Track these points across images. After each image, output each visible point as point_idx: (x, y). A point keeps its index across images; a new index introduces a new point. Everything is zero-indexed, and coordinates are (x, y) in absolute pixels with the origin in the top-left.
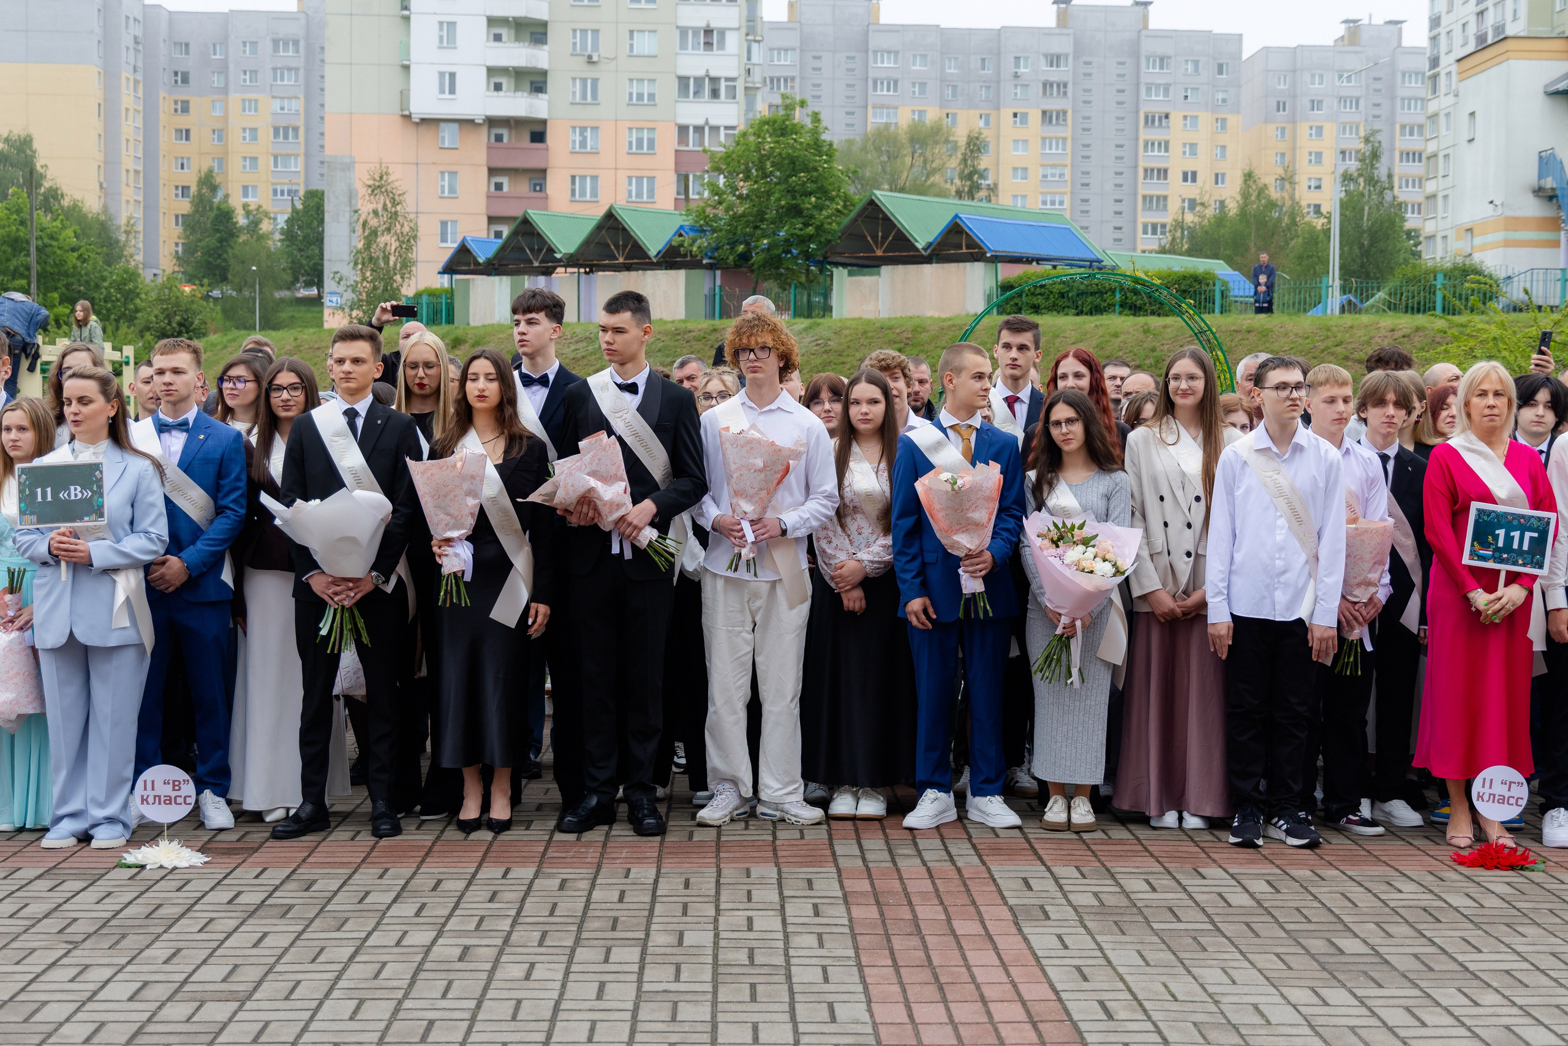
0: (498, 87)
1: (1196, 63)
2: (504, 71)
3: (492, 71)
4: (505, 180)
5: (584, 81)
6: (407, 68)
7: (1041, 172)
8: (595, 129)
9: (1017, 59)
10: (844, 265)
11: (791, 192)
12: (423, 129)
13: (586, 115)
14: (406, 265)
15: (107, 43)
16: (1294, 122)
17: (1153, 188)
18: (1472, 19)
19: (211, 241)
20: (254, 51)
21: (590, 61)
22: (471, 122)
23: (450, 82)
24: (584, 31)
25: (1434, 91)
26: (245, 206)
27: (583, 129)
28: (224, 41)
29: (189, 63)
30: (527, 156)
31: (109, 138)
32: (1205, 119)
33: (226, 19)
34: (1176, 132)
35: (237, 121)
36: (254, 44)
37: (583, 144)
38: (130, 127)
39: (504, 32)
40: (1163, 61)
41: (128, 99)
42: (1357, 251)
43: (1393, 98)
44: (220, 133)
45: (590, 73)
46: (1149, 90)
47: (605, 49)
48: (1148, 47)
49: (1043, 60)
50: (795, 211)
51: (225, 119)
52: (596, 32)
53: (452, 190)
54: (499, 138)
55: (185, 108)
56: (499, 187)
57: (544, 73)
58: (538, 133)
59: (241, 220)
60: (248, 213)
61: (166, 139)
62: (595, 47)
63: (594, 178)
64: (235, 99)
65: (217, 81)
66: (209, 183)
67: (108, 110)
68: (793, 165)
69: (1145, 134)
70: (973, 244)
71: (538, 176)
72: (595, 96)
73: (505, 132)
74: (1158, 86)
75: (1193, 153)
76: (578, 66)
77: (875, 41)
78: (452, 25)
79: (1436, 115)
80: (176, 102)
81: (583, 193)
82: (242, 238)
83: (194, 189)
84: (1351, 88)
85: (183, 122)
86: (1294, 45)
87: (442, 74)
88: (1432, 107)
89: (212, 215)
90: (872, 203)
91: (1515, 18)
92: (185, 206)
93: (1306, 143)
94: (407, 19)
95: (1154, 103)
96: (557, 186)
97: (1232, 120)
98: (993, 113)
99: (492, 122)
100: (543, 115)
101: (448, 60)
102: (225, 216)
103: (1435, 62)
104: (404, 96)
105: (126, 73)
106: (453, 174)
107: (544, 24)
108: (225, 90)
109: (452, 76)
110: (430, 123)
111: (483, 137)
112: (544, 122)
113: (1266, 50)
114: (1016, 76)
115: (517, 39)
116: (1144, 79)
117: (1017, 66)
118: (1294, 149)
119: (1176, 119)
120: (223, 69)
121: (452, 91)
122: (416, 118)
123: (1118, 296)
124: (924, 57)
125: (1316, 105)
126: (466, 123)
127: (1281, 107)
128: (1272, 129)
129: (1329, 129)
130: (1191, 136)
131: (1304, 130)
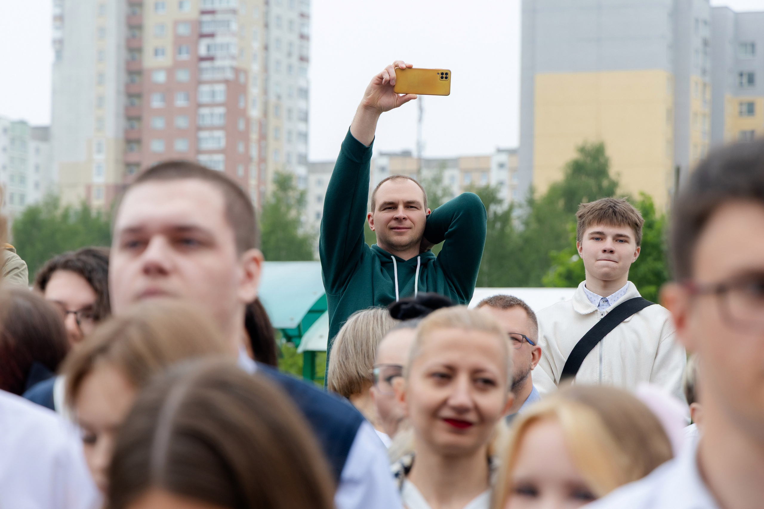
15: (677, 46)
29: (754, 64)
41: (697, 103)
55: (750, 109)
67: (677, 115)
80: (741, 104)
105: (695, 78)
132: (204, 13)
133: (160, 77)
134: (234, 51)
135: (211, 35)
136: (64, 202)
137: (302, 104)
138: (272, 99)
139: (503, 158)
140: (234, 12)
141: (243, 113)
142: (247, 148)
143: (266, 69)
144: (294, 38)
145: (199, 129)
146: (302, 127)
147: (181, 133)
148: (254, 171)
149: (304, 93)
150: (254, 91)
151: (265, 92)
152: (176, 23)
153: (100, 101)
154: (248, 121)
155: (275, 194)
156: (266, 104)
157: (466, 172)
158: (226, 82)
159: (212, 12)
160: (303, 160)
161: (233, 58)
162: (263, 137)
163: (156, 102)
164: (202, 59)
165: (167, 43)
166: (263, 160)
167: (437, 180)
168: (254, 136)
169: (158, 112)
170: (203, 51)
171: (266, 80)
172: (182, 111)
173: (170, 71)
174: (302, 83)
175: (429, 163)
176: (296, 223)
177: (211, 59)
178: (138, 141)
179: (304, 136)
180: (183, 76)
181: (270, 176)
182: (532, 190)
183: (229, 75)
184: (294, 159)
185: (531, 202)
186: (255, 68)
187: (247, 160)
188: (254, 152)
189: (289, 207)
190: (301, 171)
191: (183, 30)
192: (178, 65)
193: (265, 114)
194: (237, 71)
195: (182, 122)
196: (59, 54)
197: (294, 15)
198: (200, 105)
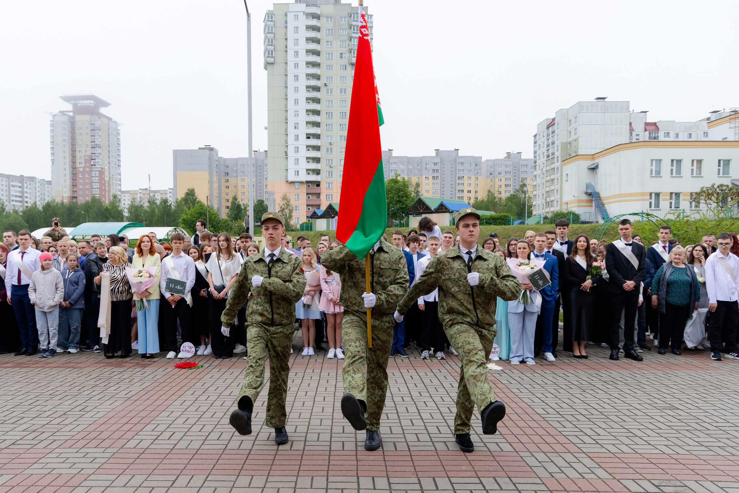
0: (309, 174)
1: (470, 164)
2: (310, 170)
3: (307, 170)
4: (310, 196)
5: (329, 172)
6: (287, 170)
7: (432, 191)
8: (332, 183)
10: (411, 214)
11: (399, 197)
12: (291, 184)
13: (330, 180)
14: (290, 217)
15: (210, 166)
16: (494, 178)
17: (460, 194)
18: (546, 152)
19: (235, 212)
20: (244, 167)
21: (331, 167)
22: (302, 182)
23: (297, 173)
24: (329, 160)
25: (535, 169)
26: (243, 204)
27: (329, 183)
28: (237, 165)
29: (228, 170)
30: (316, 190)
31: (211, 188)
32: (473, 178)
33: (237, 160)
34: (466, 181)
35: (240, 184)
36: (244, 165)
37: (329, 187)
38: (216, 186)
39: (310, 161)
40: (462, 163)
41: (215, 179)
42: (519, 209)
43: (519, 171)
44: (236, 187)
45: (330, 170)
46: (459, 171)
47: (334, 164)
48: (459, 160)
49: (433, 164)
50: (400, 201)
51: (237, 183)
52: (332, 160)
53: (298, 199)
54: (309, 186)
55: (228, 181)
56: (309, 197)
57: (320, 170)
58: (318, 184)
59: (243, 207)
60: (244, 205)
61: (223, 188)
62: (332, 164)
63: (332, 195)
64: (239, 178)
65: (235, 174)
66: (235, 199)
67: (211, 182)
68: (399, 190)
69: (458, 182)
70: (446, 208)
71: (318, 195)
72: (332, 175)
73: (310, 184)
74: (461, 170)
75: (470, 186)
76: (328, 168)
77: (392, 161)
78: (298, 159)
79: (536, 176)
80: (225, 180)
81: (329, 199)
82: (243, 211)
83: (230, 200)
84: (508, 169)
85: (227, 184)
86: (494, 159)
87: (295, 171)
88: (535, 173)
89: (236, 206)
90: (420, 199)
91: (557, 151)
92: (229, 204)
93: (498, 183)
94: (287, 158)
95: (460, 174)
96: (323, 197)
97: (479, 178)
98: (420, 177)
99: (307, 182)
100: (319, 180)
101: (297, 168)
102: (239, 206)
103: (535, 162)
104: (286, 177)
105: (215, 173)
106: (298, 195)
107: (320, 158)
108: (237, 177)
109: (298, 171)
110: (293, 183)
111: (305, 186)
112: (320, 182)
113: (487, 160)
114: (426, 168)
115: (313, 162)
116: (458, 168)
117: (426, 165)
118: (494, 184)
119: (465, 178)
120: (236, 171)
121: (298, 175)
122: (289, 182)
123: (485, 221)
124: (403, 164)
125: (500, 173)
126: (301, 183)
127: (491, 174)
128: (489, 180)
129: (503, 179)
130: (469, 182)
131: (497, 180)
132: (92, 154)
133: (81, 169)
134: (100, 163)
135: (95, 159)
136: (56, 201)
137: (119, 177)
138: (111, 175)
139: (170, 191)
140: (100, 154)
141: (104, 179)
142: (105, 187)
143: (109, 168)
144: (117, 161)
145: (92, 183)
146: (119, 182)
147: (87, 184)
148: (107, 193)
149: (120, 174)
150: (106, 173)
151: (109, 174)
152: (85, 156)
153: (65, 175)
154: (105, 181)
155: (113, 199)
156: (110, 176)
157: (161, 194)
158: (99, 171)
159: (95, 154)
160: (120, 191)
161: (101, 165)
162: (109, 185)
163: (80, 176)
164: (92, 165)
165: (83, 161)
166: (109, 191)
167: (154, 196)
168: (107, 185)
169: (81, 178)
170: (92, 163)
171: (109, 171)
172: (87, 178)
173: (84, 168)
174: (119, 172)
175: (152, 191)
176: (119, 206)
177: (95, 165)
178: (76, 185)
179: (120, 185)
180: (87, 169)
181: (111, 195)
182: (177, 199)
183: (100, 169)
184: (117, 190)
185: (177, 202)
186: (107, 168)
187: (105, 190)
188: (107, 189)
189: (116, 203)
190: (120, 193)
191: (86, 158)
192: (86, 167)
193: (110, 179)
194: (101, 168)
195: (87, 181)
196: (53, 163)
197: (116, 155)
198: (92, 177)
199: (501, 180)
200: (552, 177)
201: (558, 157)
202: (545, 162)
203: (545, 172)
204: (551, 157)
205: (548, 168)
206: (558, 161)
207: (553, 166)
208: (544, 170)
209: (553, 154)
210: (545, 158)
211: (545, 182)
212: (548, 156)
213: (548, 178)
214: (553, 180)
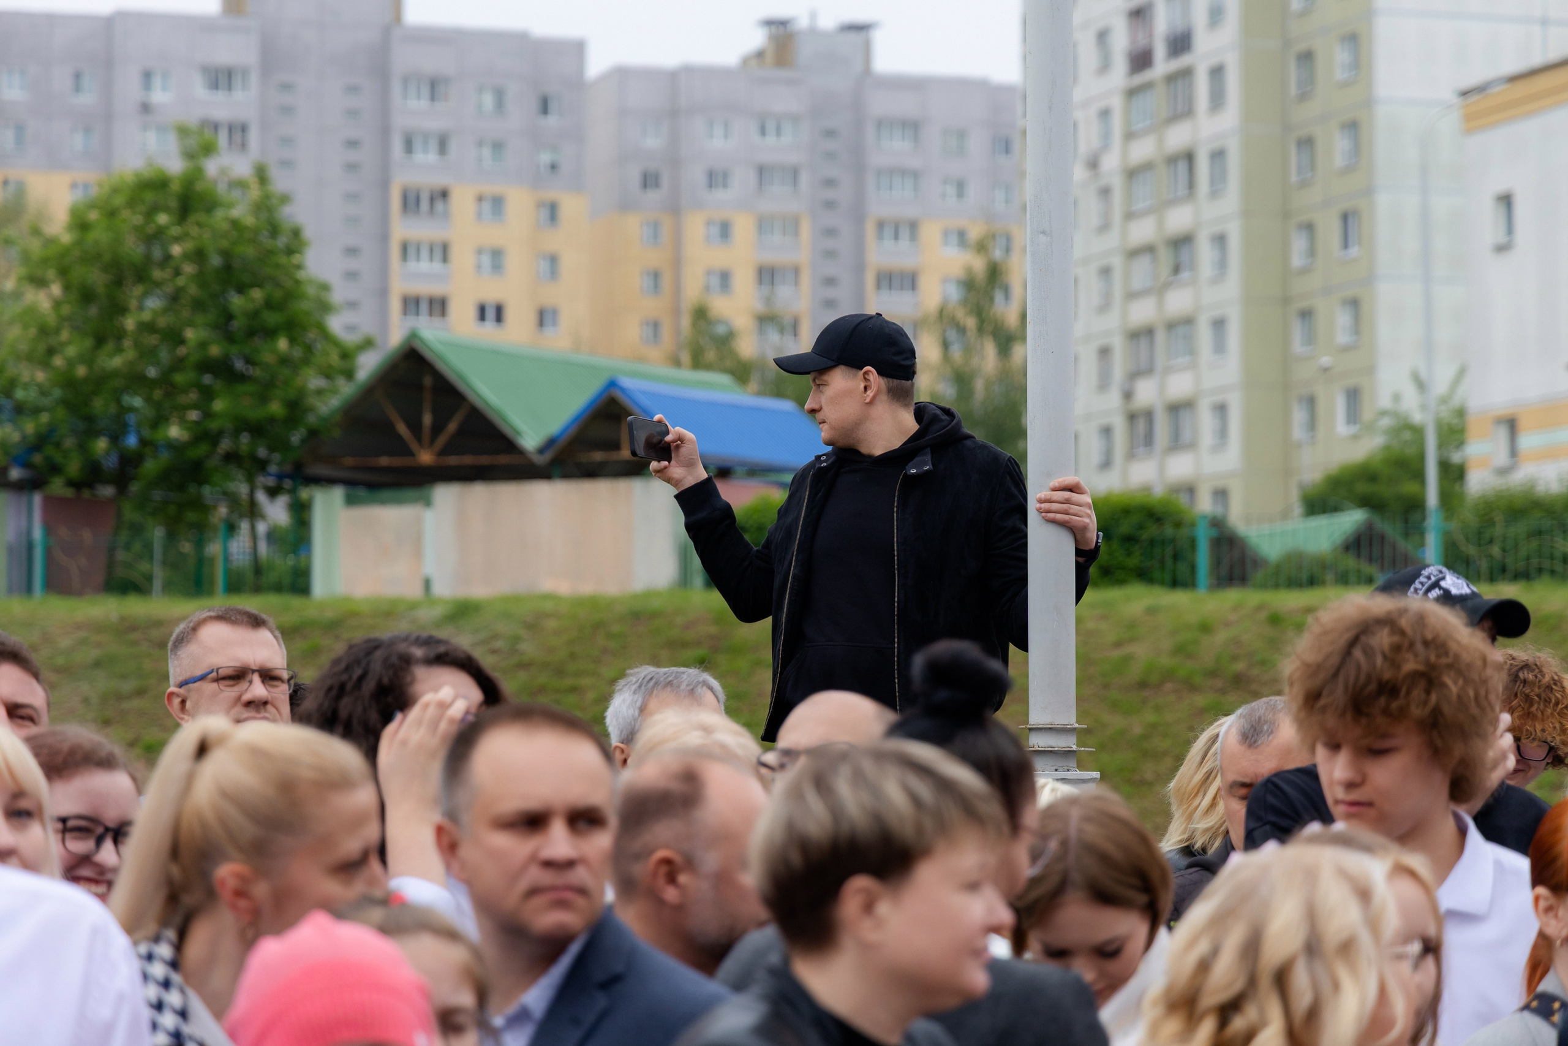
1: (499, 93)
9: (147, 76)
16: (676, 211)
32: (519, 202)
34: (463, 227)
40: (435, 87)
46: (407, 142)
48: (403, 58)
49: (198, 78)
69: (402, 229)
74: (426, 136)
75: (498, 267)
93: (704, 252)
95: (417, 170)
97: (571, 206)
113: (625, 71)
114: (146, 108)
116: (397, 121)
118: (677, 263)
119: (462, 201)
125: (716, 178)
127: (649, 181)
128: (634, 225)
129: (743, 227)
130: (493, 235)
131: (695, 227)
199: (725, 230)
200: (1179, 219)
201: (1217, 72)
202: (1116, 103)
203: (1117, 183)
204: (1162, 66)
205: (1143, 150)
206: (1217, 100)
207: (1177, 137)
208: (1111, 162)
209: (1180, 43)
210: (1119, 75)
211: (1117, 262)
212: (1141, 60)
213: (1143, 231)
214: (1182, 242)
